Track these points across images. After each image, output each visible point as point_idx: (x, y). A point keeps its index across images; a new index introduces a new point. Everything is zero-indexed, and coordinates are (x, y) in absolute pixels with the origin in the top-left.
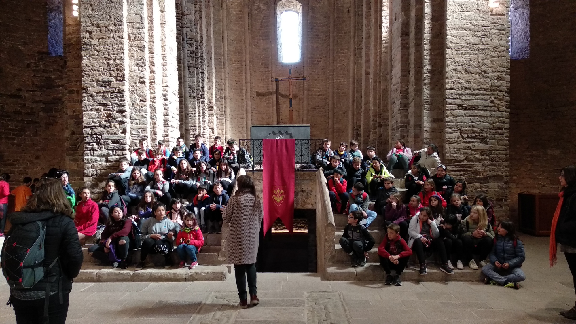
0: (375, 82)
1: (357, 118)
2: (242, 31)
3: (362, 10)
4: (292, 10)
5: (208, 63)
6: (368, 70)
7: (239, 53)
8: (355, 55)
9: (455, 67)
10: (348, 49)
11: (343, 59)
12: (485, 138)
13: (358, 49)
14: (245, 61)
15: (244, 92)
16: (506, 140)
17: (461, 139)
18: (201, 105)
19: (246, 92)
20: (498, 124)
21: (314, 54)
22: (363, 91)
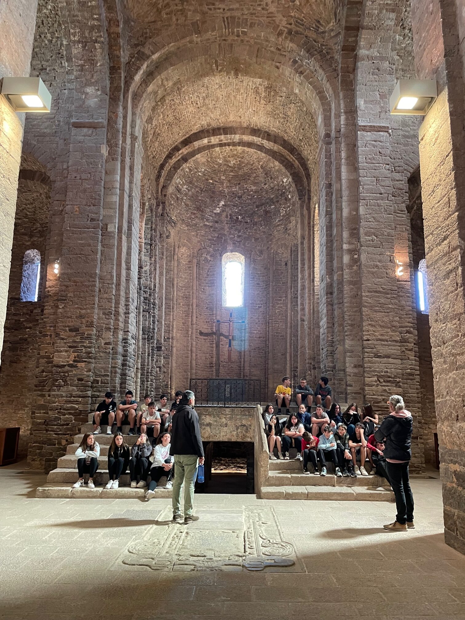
0: (309, 328)
1: (294, 360)
2: (190, 279)
3: (297, 265)
4: (236, 261)
5: (159, 307)
6: (303, 317)
7: (186, 297)
8: (292, 303)
9: (370, 323)
10: (286, 297)
11: (282, 305)
12: (399, 382)
13: (294, 297)
14: (192, 305)
15: (190, 333)
16: (417, 385)
17: (378, 383)
18: (151, 345)
19: (192, 333)
20: (409, 370)
21: (255, 301)
22: (299, 335)
